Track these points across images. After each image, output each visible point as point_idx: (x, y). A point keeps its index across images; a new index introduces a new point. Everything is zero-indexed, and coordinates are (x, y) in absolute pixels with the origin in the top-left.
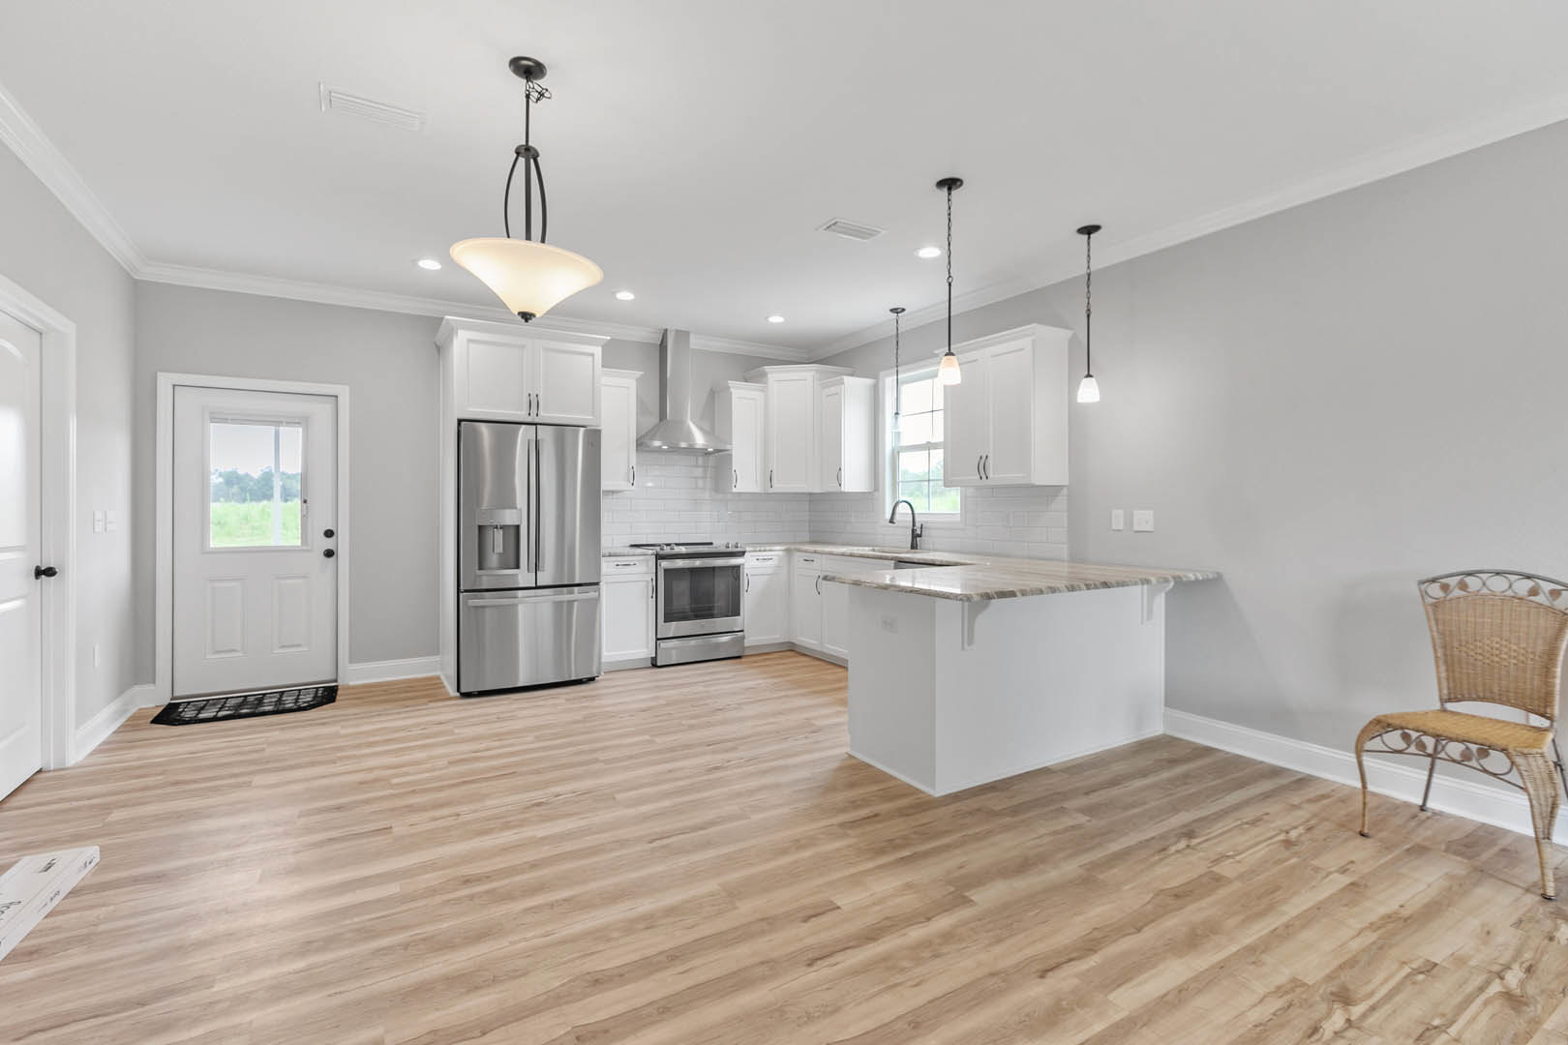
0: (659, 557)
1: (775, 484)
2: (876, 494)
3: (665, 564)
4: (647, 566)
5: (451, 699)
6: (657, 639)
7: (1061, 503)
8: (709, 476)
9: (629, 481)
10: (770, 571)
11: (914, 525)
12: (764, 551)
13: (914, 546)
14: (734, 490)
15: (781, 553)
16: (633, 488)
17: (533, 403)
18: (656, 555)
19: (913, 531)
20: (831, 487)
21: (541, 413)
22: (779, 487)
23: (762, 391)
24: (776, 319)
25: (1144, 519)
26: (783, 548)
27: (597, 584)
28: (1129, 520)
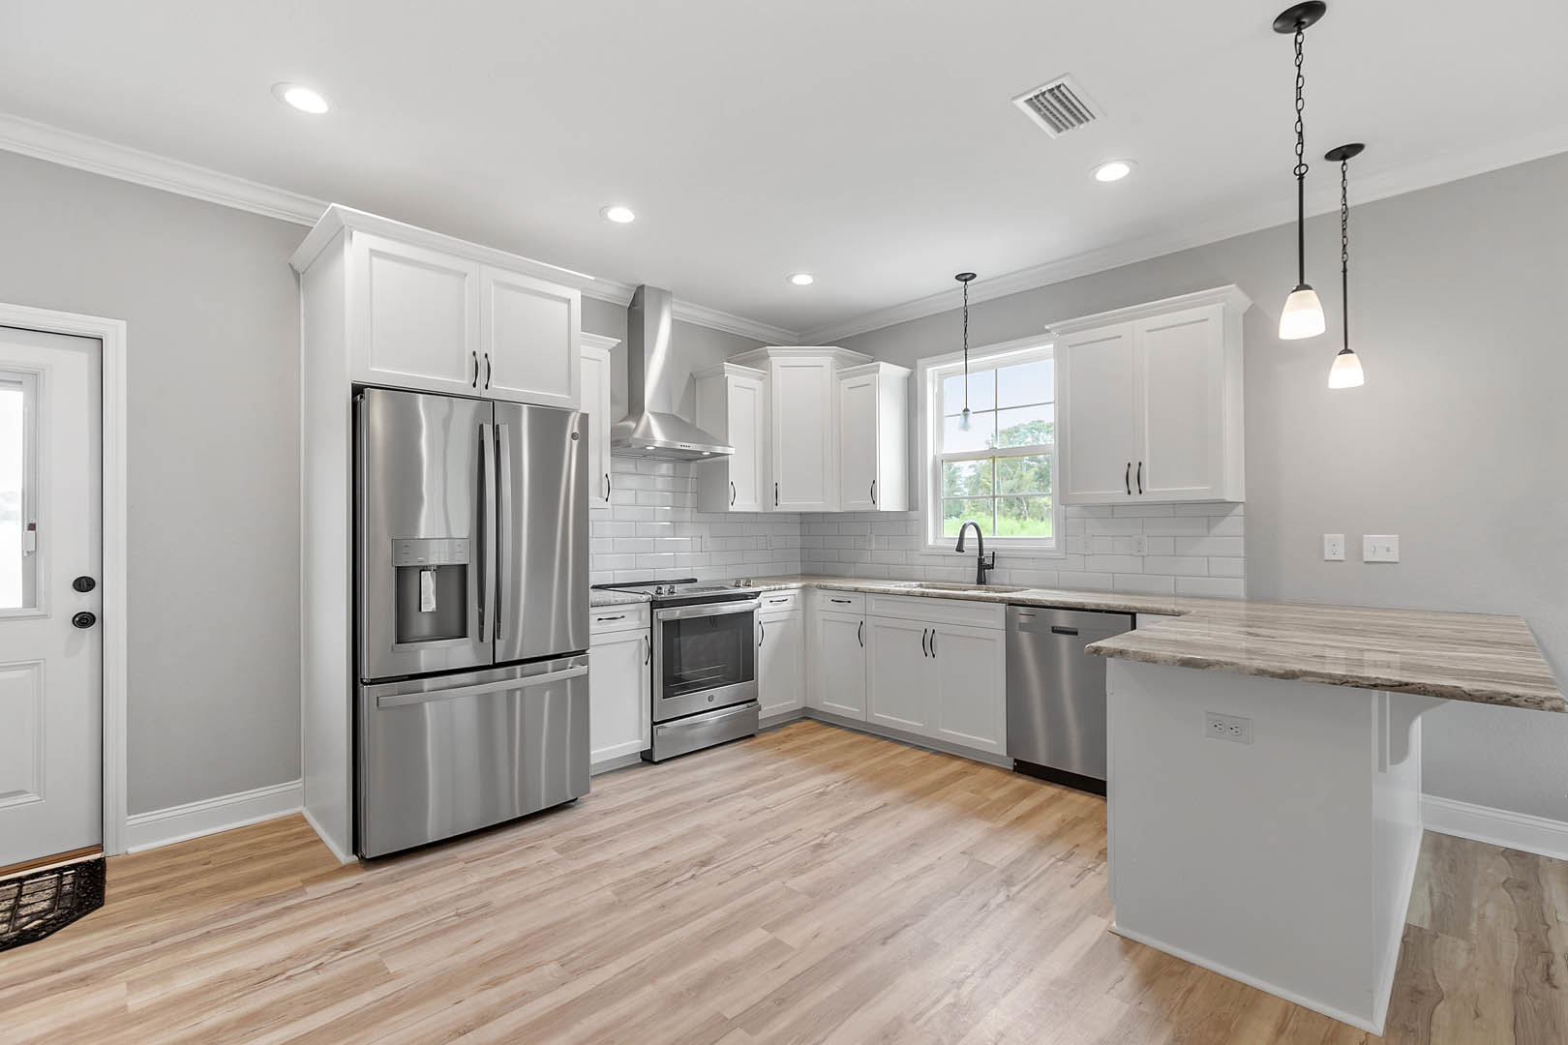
0: (655, 604)
1: (781, 502)
2: (913, 514)
3: (663, 614)
4: (640, 619)
5: (345, 870)
6: (654, 724)
7: (1233, 525)
8: (689, 490)
9: (601, 496)
10: (784, 616)
11: (981, 553)
12: (780, 589)
13: (981, 580)
14: (731, 509)
15: (796, 592)
16: (608, 505)
17: (481, 368)
18: (651, 603)
19: (980, 561)
20: (860, 504)
21: (493, 384)
22: (789, 504)
23: (761, 379)
24: (802, 280)
25: (1381, 546)
26: (800, 585)
27: (583, 652)
28: (1356, 548)
